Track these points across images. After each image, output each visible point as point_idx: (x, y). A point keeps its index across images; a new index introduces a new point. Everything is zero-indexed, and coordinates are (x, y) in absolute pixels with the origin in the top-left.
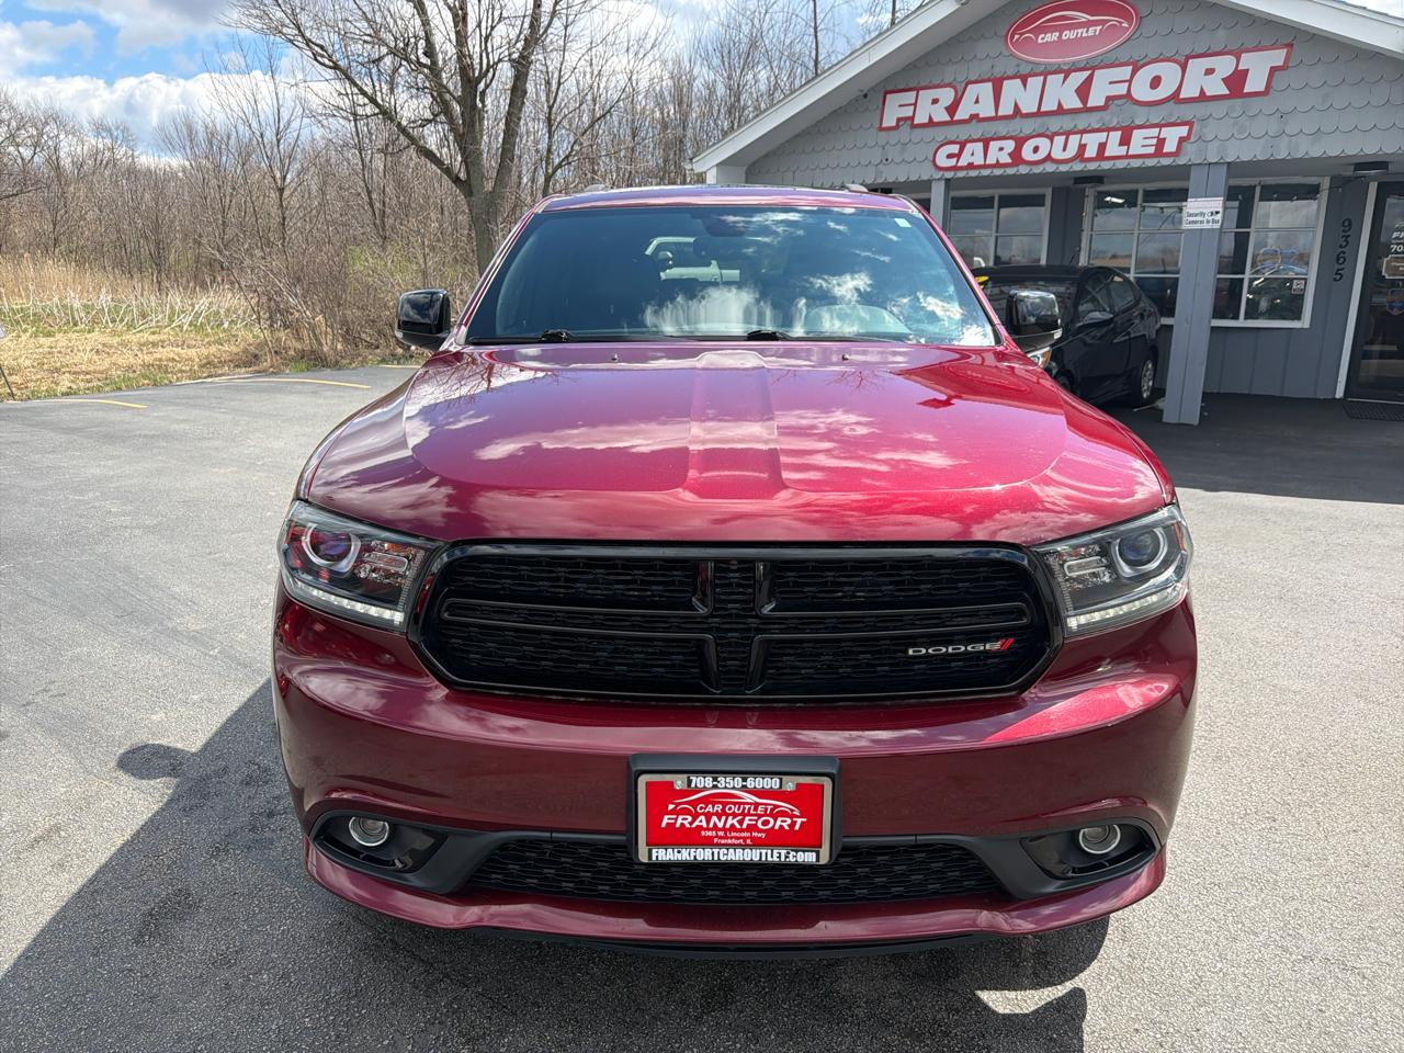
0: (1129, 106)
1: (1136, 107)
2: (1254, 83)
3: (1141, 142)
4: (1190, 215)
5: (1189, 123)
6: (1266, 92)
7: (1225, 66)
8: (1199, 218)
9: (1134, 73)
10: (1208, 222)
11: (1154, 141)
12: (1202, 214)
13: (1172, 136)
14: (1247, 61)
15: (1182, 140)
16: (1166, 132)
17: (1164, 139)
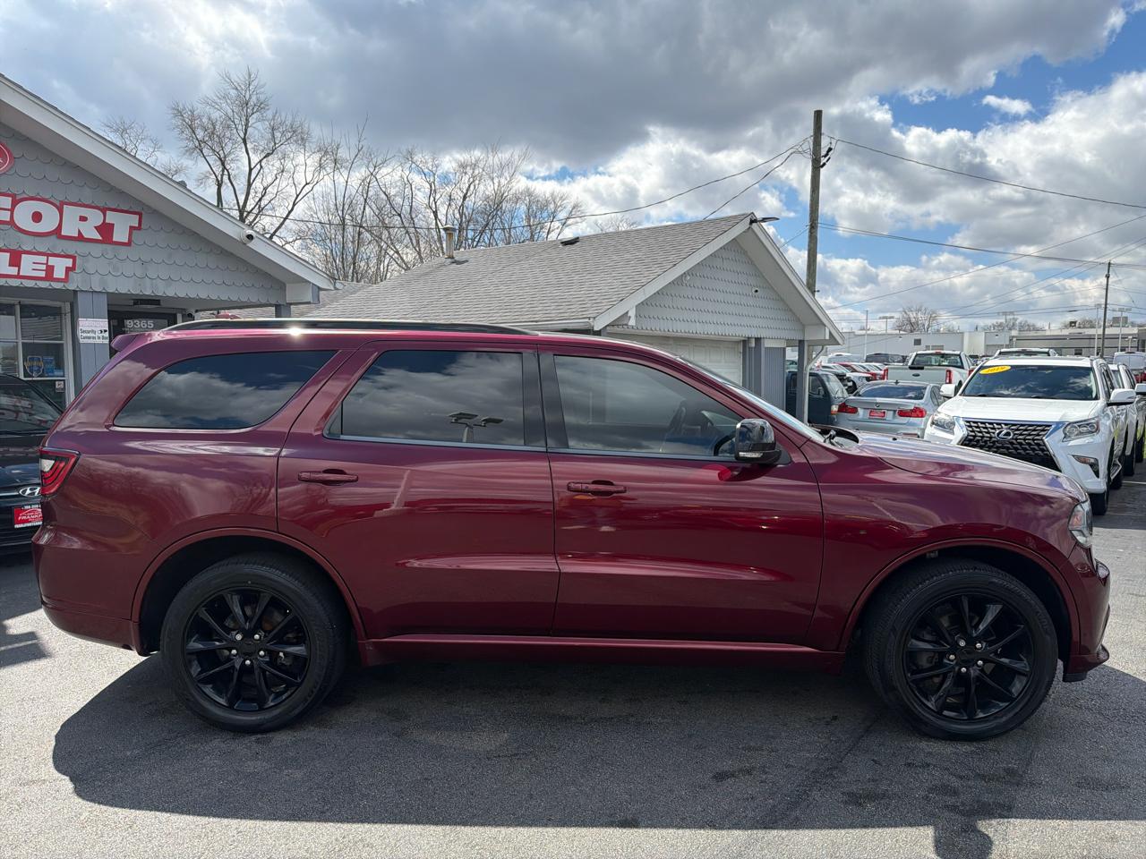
0: (13, 232)
1: (20, 234)
2: (120, 235)
3: (29, 265)
4: (84, 332)
5: (74, 258)
6: (128, 244)
7: (96, 218)
8: (91, 335)
9: (15, 203)
10: (99, 338)
11: (44, 267)
12: (93, 332)
13: (60, 266)
14: (112, 217)
15: (68, 269)
16: (52, 261)
17: (53, 267)
